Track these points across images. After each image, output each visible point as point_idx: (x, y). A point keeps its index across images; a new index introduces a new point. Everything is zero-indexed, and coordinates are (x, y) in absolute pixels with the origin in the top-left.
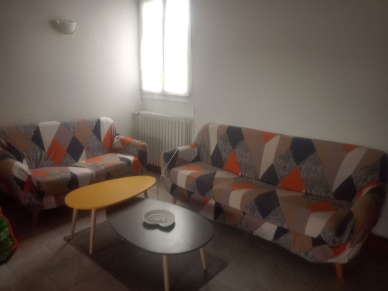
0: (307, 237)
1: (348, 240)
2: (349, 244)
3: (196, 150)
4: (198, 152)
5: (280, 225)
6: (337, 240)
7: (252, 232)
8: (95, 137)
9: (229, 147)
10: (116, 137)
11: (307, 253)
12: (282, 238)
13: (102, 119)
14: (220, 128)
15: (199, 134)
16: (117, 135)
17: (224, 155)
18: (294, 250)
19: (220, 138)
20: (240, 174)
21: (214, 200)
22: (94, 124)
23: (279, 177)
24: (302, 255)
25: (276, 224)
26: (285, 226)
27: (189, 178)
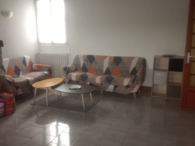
0: (124, 86)
1: (136, 83)
2: (137, 85)
3: (74, 66)
4: (76, 67)
5: (115, 84)
6: (133, 84)
7: (105, 90)
8: (24, 65)
9: (89, 63)
10: (33, 65)
11: (124, 92)
12: (116, 89)
13: (26, 56)
14: (84, 56)
15: (74, 60)
16: (33, 64)
17: (88, 67)
18: (120, 92)
19: (84, 60)
20: (95, 73)
21: (89, 82)
22: (23, 59)
23: (111, 72)
24: (123, 93)
25: (114, 85)
26: (117, 84)
27: (77, 76)
